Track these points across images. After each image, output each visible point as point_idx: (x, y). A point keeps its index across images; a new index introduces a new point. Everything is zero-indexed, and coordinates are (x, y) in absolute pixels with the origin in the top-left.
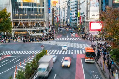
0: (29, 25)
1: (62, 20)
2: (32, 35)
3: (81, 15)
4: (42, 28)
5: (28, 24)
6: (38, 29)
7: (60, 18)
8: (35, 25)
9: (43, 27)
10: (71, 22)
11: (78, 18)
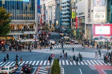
0: (15, 28)
1: (48, 22)
2: (21, 41)
3: (78, 16)
4: (31, 32)
5: (13, 27)
6: (26, 33)
7: (45, 18)
8: (23, 28)
9: (33, 30)
10: (61, 25)
11: (73, 19)
